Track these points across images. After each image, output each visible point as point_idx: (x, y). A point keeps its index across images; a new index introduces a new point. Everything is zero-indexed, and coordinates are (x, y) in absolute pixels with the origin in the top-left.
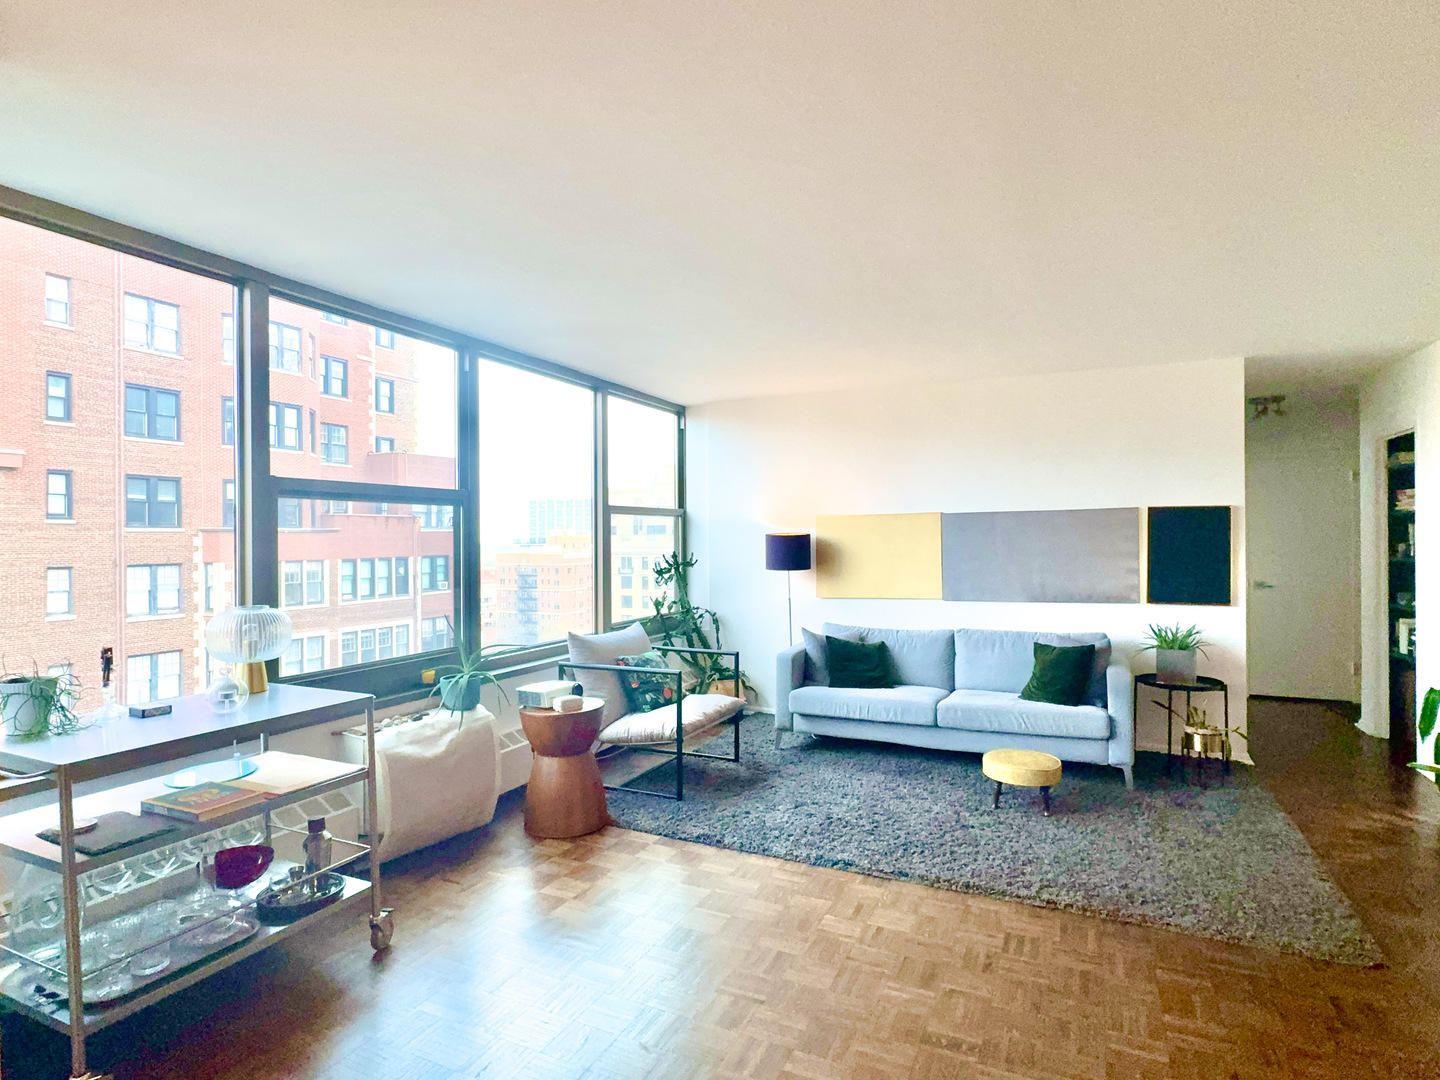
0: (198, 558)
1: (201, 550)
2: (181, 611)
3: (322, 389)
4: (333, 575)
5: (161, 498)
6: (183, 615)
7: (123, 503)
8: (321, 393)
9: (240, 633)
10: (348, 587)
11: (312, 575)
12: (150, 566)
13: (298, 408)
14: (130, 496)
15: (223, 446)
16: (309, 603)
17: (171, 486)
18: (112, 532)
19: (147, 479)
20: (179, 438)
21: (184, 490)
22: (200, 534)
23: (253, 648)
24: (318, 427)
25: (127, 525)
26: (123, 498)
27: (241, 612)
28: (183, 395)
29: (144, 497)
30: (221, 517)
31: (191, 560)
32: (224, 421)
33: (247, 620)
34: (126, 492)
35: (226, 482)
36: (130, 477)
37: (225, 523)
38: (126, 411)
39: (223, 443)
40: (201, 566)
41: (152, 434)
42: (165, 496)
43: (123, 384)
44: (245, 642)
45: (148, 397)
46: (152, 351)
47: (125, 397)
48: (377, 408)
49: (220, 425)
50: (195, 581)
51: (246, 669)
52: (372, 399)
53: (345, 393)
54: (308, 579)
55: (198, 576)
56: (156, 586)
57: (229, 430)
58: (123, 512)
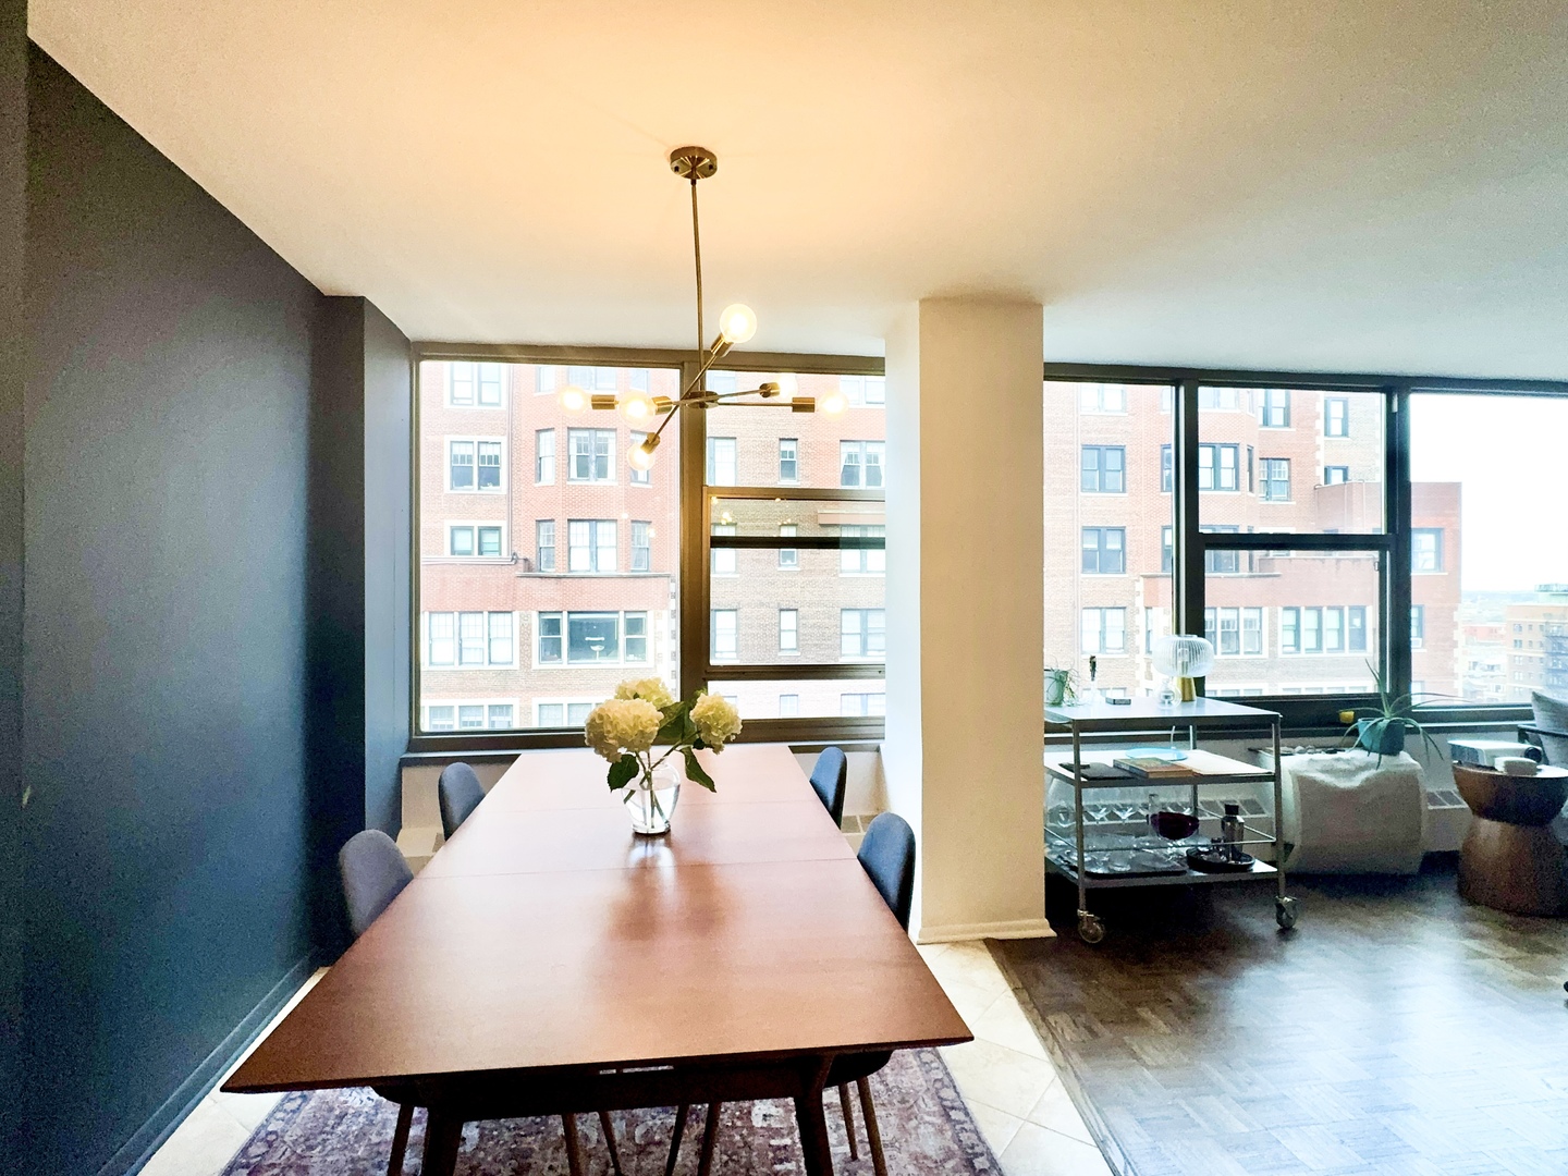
0: (1140, 602)
1: (1142, 595)
2: (1126, 652)
3: (1261, 422)
4: (1273, 624)
5: (1109, 547)
6: (1127, 656)
7: (1080, 552)
8: (1260, 426)
9: (1176, 655)
10: (1289, 638)
11: (1249, 623)
12: (1101, 608)
13: (1235, 447)
14: (1085, 546)
15: (1163, 494)
16: (1246, 653)
17: (1118, 535)
18: (1071, 578)
19: (1098, 530)
20: (1124, 491)
21: (1128, 538)
22: (1142, 579)
23: (1185, 666)
24: (1256, 462)
25: (1083, 572)
26: (1080, 549)
27: (1177, 638)
28: (1127, 450)
29: (1095, 546)
30: (1160, 562)
31: (1133, 604)
32: (1162, 469)
33: (1180, 645)
34: (1082, 542)
35: (1165, 528)
36: (1085, 529)
37: (1164, 569)
38: (1083, 470)
39: (1162, 491)
40: (1143, 610)
41: (1102, 488)
42: (1113, 544)
43: (1080, 447)
44: (1180, 662)
45: (1099, 455)
46: (1103, 413)
47: (1082, 457)
48: (1327, 434)
49: (1159, 473)
50: (1137, 624)
51: (1180, 682)
52: (1320, 424)
53: (1287, 423)
54: (1245, 627)
55: (1140, 619)
56: (1105, 627)
57: (1167, 477)
58: (1080, 561)
